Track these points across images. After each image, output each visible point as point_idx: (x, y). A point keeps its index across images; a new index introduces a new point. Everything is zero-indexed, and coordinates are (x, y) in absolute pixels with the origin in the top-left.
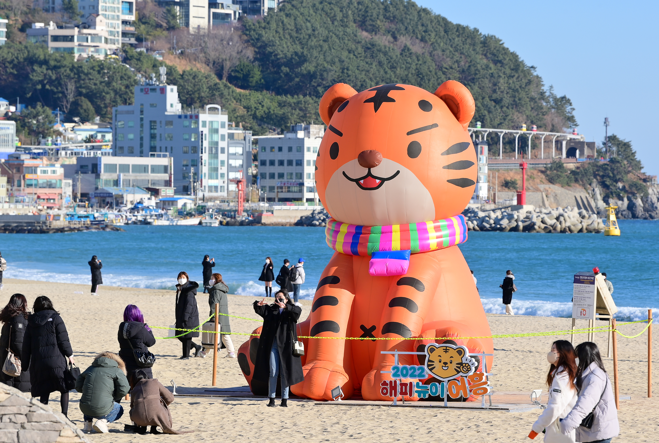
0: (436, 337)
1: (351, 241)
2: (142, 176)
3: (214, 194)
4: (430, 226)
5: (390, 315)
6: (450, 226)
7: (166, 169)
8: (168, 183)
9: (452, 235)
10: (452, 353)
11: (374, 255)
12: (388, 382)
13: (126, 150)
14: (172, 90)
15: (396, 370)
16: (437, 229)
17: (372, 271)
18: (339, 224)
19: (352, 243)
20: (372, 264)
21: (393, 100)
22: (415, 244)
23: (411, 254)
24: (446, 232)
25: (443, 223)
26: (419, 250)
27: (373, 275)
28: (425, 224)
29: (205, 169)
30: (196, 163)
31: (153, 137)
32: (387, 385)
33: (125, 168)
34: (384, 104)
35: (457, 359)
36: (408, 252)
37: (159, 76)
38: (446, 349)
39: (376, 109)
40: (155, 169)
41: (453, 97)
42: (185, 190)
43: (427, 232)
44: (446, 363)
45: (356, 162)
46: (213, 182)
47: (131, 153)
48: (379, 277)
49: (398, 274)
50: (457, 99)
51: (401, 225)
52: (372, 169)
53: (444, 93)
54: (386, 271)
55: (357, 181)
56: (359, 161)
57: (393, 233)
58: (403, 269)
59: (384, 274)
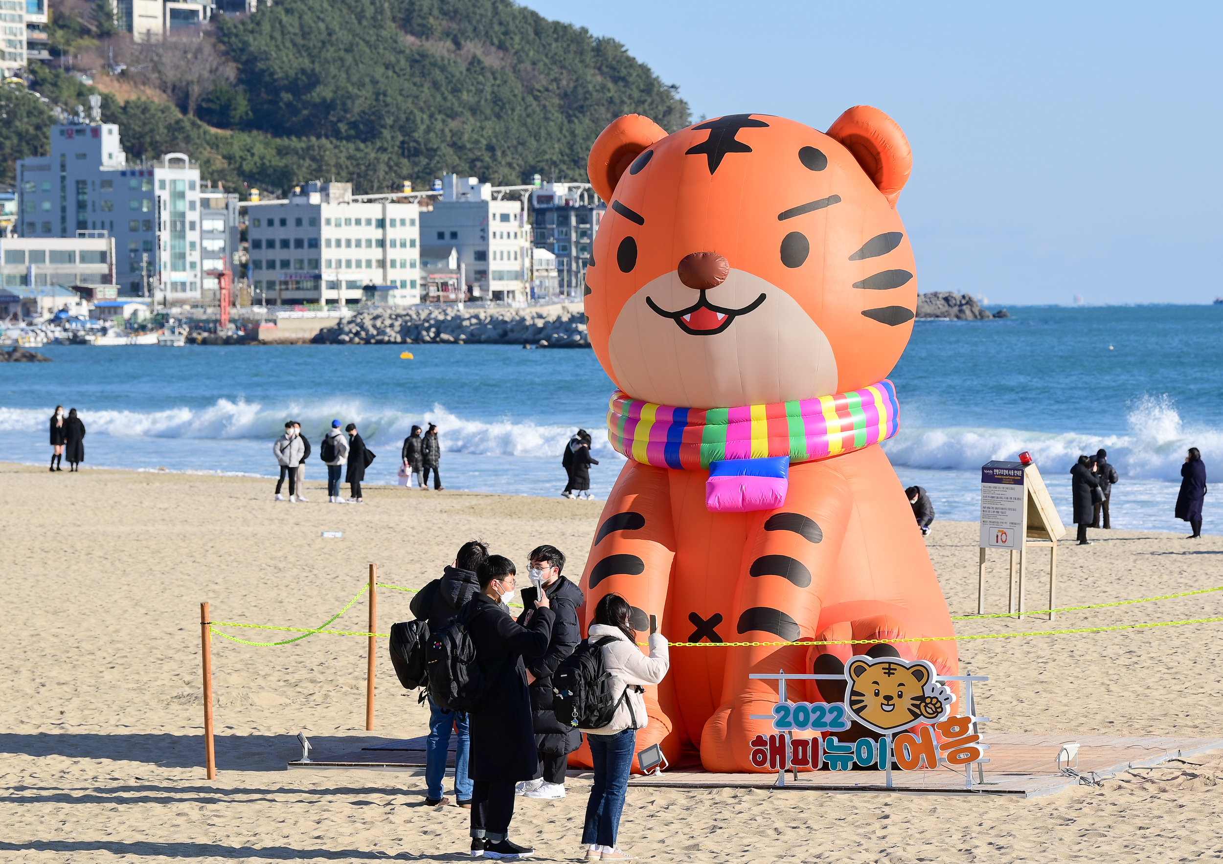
0: (853, 638)
1: (665, 439)
2: (65, 269)
3: (180, 295)
4: (828, 405)
5: (755, 592)
6: (868, 405)
7: (103, 257)
8: (106, 279)
9: (872, 423)
10: (900, 675)
11: (714, 468)
12: (767, 737)
13: (39, 228)
14: (110, 132)
15: (782, 713)
16: (843, 411)
17: (713, 501)
18: (638, 404)
19: (668, 444)
20: (713, 487)
21: (746, 149)
22: (798, 444)
23: (791, 465)
24: (859, 417)
25: (853, 399)
26: (806, 456)
27: (714, 511)
28: (819, 402)
29: (165, 256)
30: (151, 246)
31: (81, 206)
32: (765, 744)
33: (37, 256)
34: (729, 157)
35: (913, 689)
36: (785, 461)
37: (89, 109)
38: (889, 669)
39: (713, 166)
40: (85, 257)
41: (867, 140)
42: (134, 289)
43: (822, 419)
44: (888, 698)
45: (674, 276)
46: (179, 276)
47: (47, 232)
48: (727, 513)
49: (766, 508)
50: (875, 143)
51: (769, 405)
52: (707, 292)
53: (848, 131)
54: (741, 501)
55: (677, 316)
56: (680, 275)
57: (752, 422)
58: (776, 497)
59: (737, 508)
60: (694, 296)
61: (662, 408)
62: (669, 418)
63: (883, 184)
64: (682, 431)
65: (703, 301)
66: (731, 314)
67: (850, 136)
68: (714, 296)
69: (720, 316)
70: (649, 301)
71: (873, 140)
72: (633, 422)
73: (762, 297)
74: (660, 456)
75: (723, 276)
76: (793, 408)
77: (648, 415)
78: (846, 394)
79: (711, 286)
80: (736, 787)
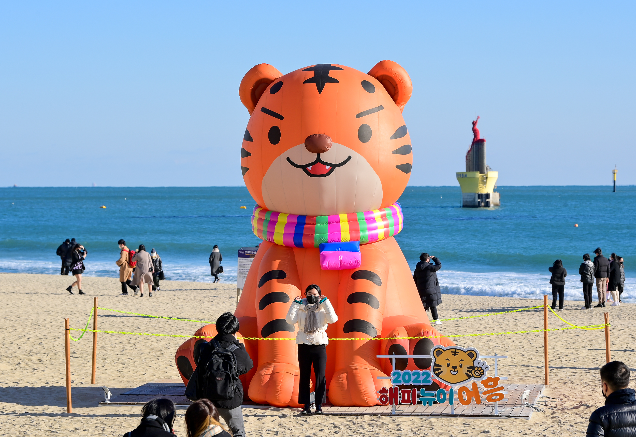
1: (293, 232)
19: (295, 234)
22: (364, 234)
26: (368, 240)
36: (358, 243)
45: (302, 146)
49: (352, 267)
50: (395, 80)
51: (348, 214)
52: (321, 155)
53: (381, 73)
54: (340, 264)
55: (304, 168)
56: (306, 146)
57: (341, 223)
58: (358, 262)
59: (338, 268)
60: (313, 157)
61: (290, 216)
62: (295, 221)
63: (398, 101)
64: (303, 228)
65: (318, 160)
66: (333, 166)
67: (382, 76)
68: (324, 157)
69: (328, 167)
70: (288, 159)
71: (394, 78)
72: (273, 223)
73: (350, 158)
74: (291, 241)
75: (330, 146)
76: (361, 216)
77: (282, 220)
78: (385, 209)
79: (323, 151)
80: (371, 415)
